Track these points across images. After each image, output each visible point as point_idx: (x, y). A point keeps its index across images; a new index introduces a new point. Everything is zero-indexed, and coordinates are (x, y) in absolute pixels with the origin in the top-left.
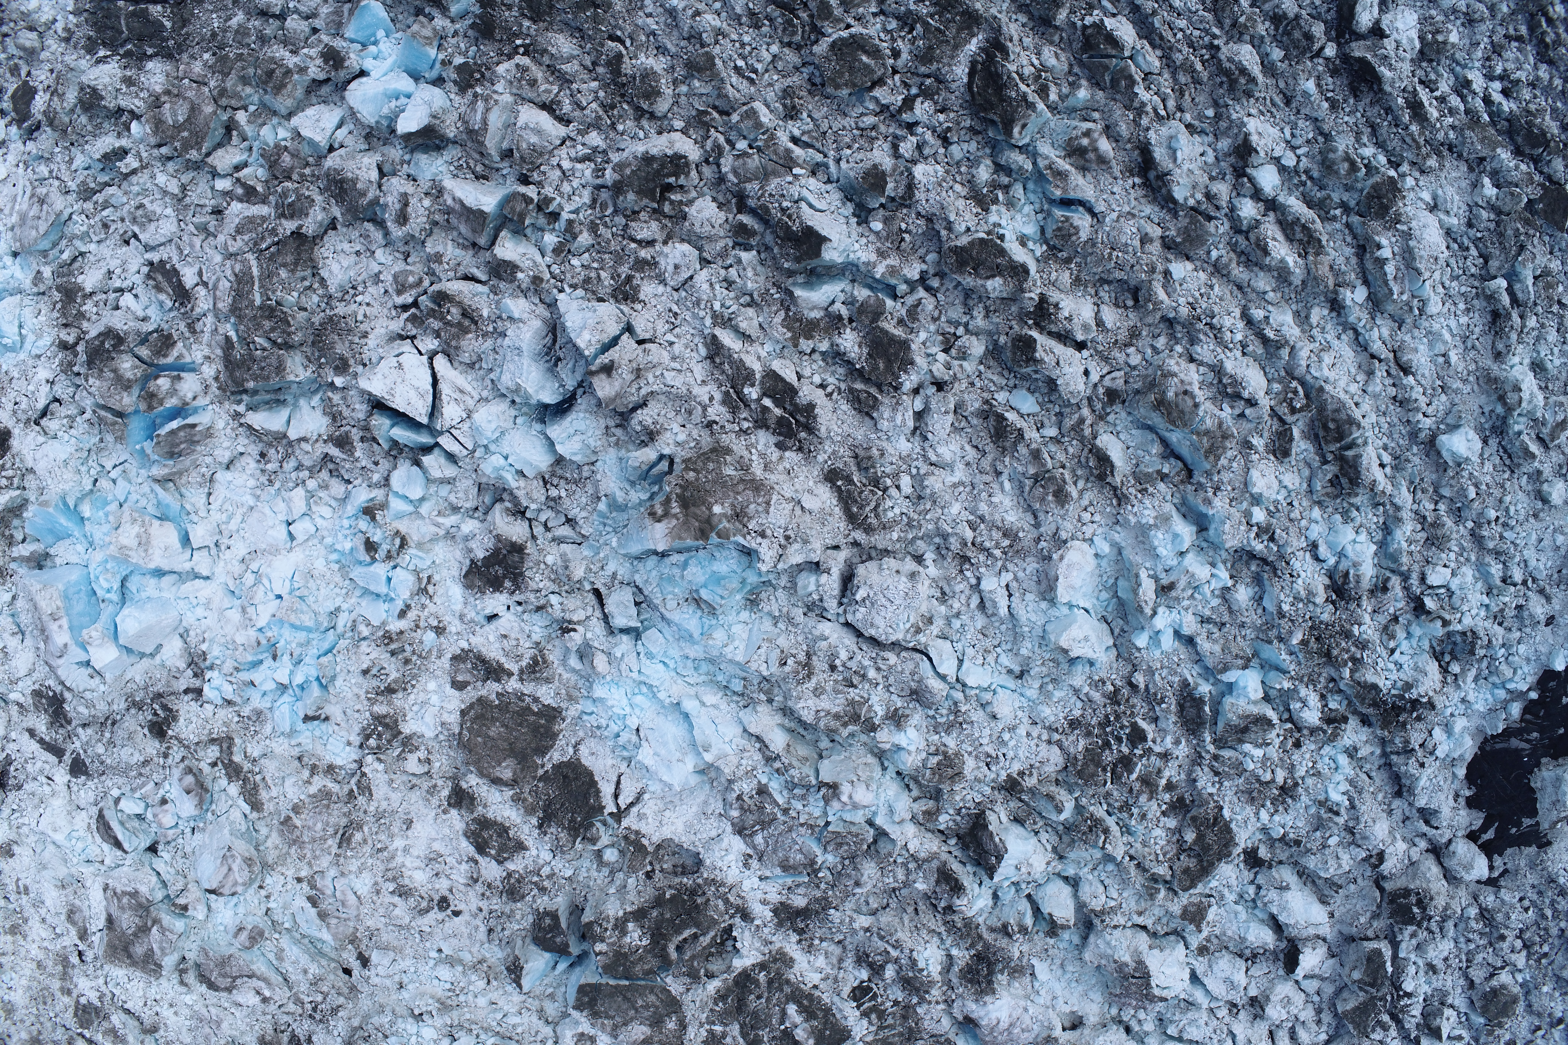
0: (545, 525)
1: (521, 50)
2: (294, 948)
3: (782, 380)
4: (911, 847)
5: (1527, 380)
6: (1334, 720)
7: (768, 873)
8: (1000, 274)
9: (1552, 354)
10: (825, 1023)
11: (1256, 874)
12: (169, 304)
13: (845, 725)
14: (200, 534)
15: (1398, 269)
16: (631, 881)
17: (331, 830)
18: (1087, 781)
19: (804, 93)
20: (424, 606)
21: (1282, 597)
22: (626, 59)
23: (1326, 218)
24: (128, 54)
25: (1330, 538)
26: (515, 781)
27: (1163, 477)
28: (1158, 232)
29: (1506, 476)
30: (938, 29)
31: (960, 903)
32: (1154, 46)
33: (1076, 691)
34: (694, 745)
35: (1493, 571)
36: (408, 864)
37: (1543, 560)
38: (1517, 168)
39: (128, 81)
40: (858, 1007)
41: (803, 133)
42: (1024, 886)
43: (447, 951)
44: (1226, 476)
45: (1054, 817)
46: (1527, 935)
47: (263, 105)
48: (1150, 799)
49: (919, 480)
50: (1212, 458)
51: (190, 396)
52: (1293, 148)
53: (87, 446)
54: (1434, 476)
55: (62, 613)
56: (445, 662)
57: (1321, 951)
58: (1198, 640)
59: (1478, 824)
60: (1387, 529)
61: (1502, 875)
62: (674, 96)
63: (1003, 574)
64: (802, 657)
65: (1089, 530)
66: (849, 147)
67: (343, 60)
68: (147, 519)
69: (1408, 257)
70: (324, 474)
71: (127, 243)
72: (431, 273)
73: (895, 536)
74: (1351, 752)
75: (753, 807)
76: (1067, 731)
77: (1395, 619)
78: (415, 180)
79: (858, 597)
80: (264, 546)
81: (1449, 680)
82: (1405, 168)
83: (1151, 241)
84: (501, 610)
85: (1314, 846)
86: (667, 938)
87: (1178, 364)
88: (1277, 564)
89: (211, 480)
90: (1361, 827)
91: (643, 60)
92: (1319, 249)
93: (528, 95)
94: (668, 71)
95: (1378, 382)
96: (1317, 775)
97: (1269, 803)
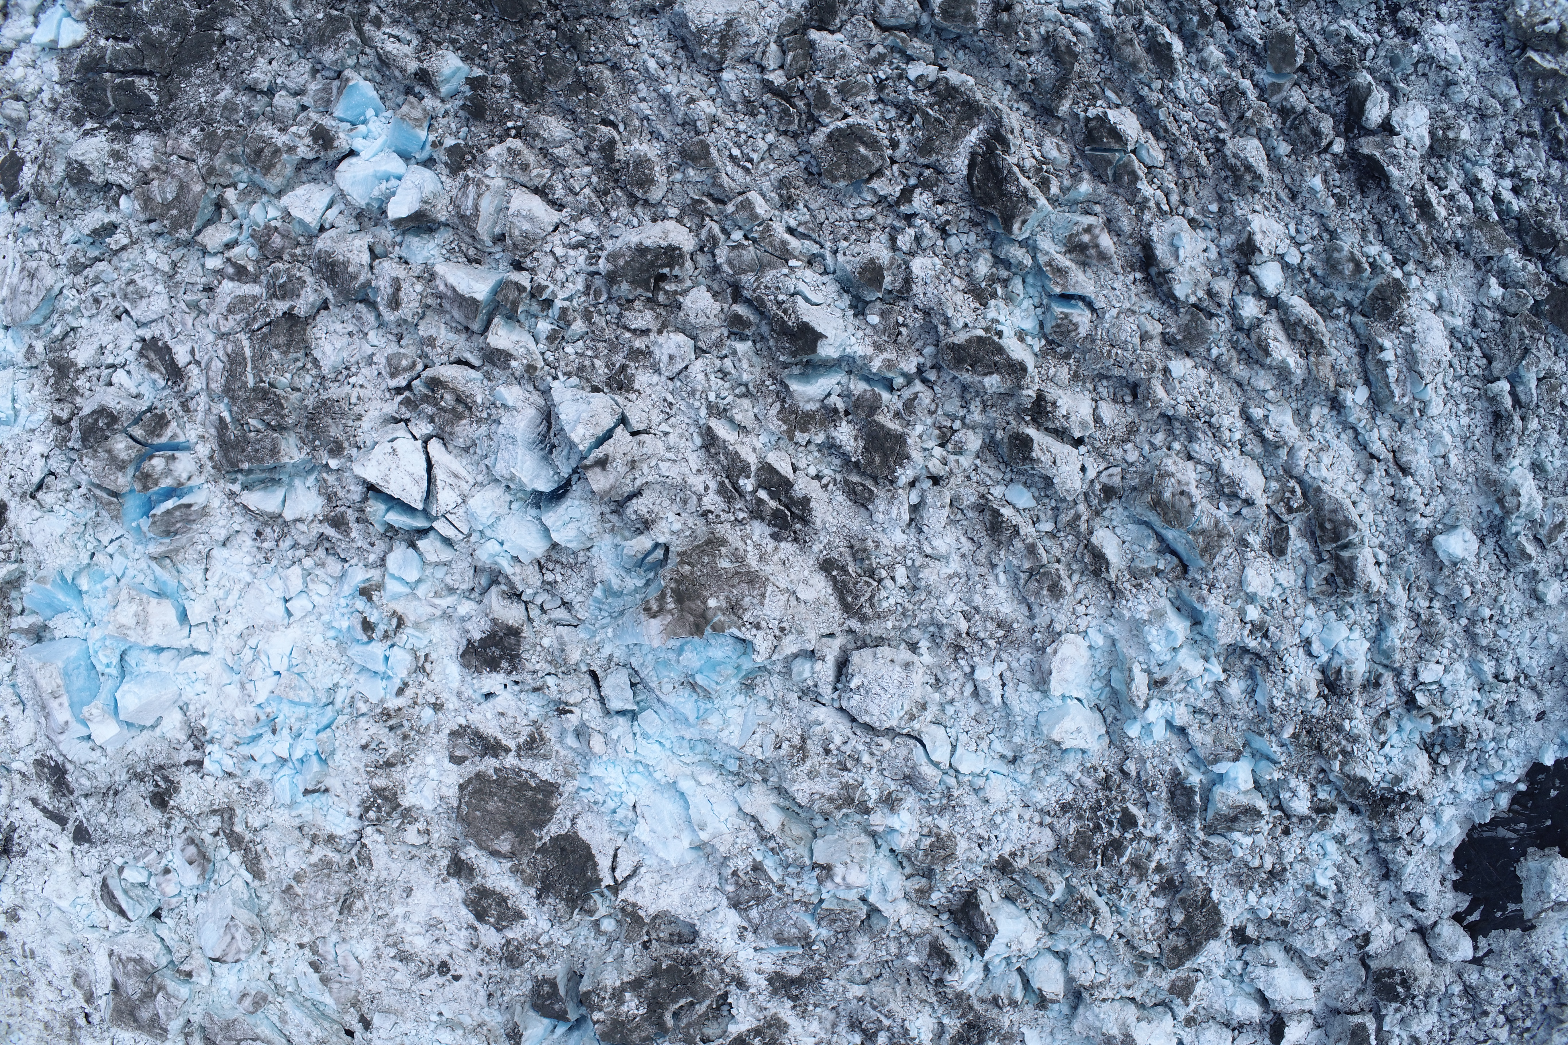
0: (542, 607)
1: (513, 132)
2: (297, 1012)
3: (778, 473)
4: (904, 924)
5: (1526, 484)
6: (1323, 810)
7: (763, 945)
8: (998, 371)
9: (1553, 455)
11: (1244, 950)
12: (162, 383)
13: (839, 808)
14: (197, 611)
15: (1400, 371)
16: (628, 952)
17: (332, 899)
18: (1077, 863)
19: (800, 183)
20: (421, 684)
21: (1274, 692)
22: (619, 145)
23: (1328, 315)
24: (115, 127)
25: (1324, 635)
26: (513, 853)
27: (1158, 573)
28: (1159, 328)
29: (1502, 575)
30: (937, 120)
31: (951, 978)
32: (1158, 138)
33: (1068, 777)
34: (689, 822)
35: (1485, 668)
36: (408, 930)
37: (1536, 657)
38: (1524, 268)
39: (116, 156)
41: (800, 224)
42: (1014, 960)
43: (447, 1014)
44: (1221, 574)
45: (1044, 896)
46: (1510, 1011)
47: (252, 183)
48: (1140, 882)
49: (914, 572)
50: (1207, 557)
51: (185, 476)
52: (1298, 245)
53: (84, 521)
54: (1430, 574)
55: (62, 691)
56: (443, 737)
57: (1307, 1023)
58: (1190, 731)
59: (1463, 906)
60: (1381, 626)
61: (1486, 954)
62: (668, 183)
63: (997, 664)
64: (797, 741)
65: (1083, 623)
66: (846, 239)
67: (332, 140)
68: (145, 597)
69: (1410, 360)
70: (321, 553)
71: (119, 318)
72: (423, 356)
73: (890, 625)
74: (1340, 839)
75: (748, 883)
76: (1059, 814)
77: (1387, 713)
78: (406, 263)
79: (853, 685)
80: (261, 622)
81: (1438, 771)
82: (1411, 267)
83: (1152, 338)
84: (498, 689)
85: (1301, 927)
86: (663, 1007)
87: (1175, 463)
88: (1270, 659)
89: (208, 556)
90: (1347, 910)
91: (636, 146)
92: (1321, 349)
93: (520, 179)
94: (662, 157)
95: (1376, 481)
96: (1306, 861)
97: (1257, 886)
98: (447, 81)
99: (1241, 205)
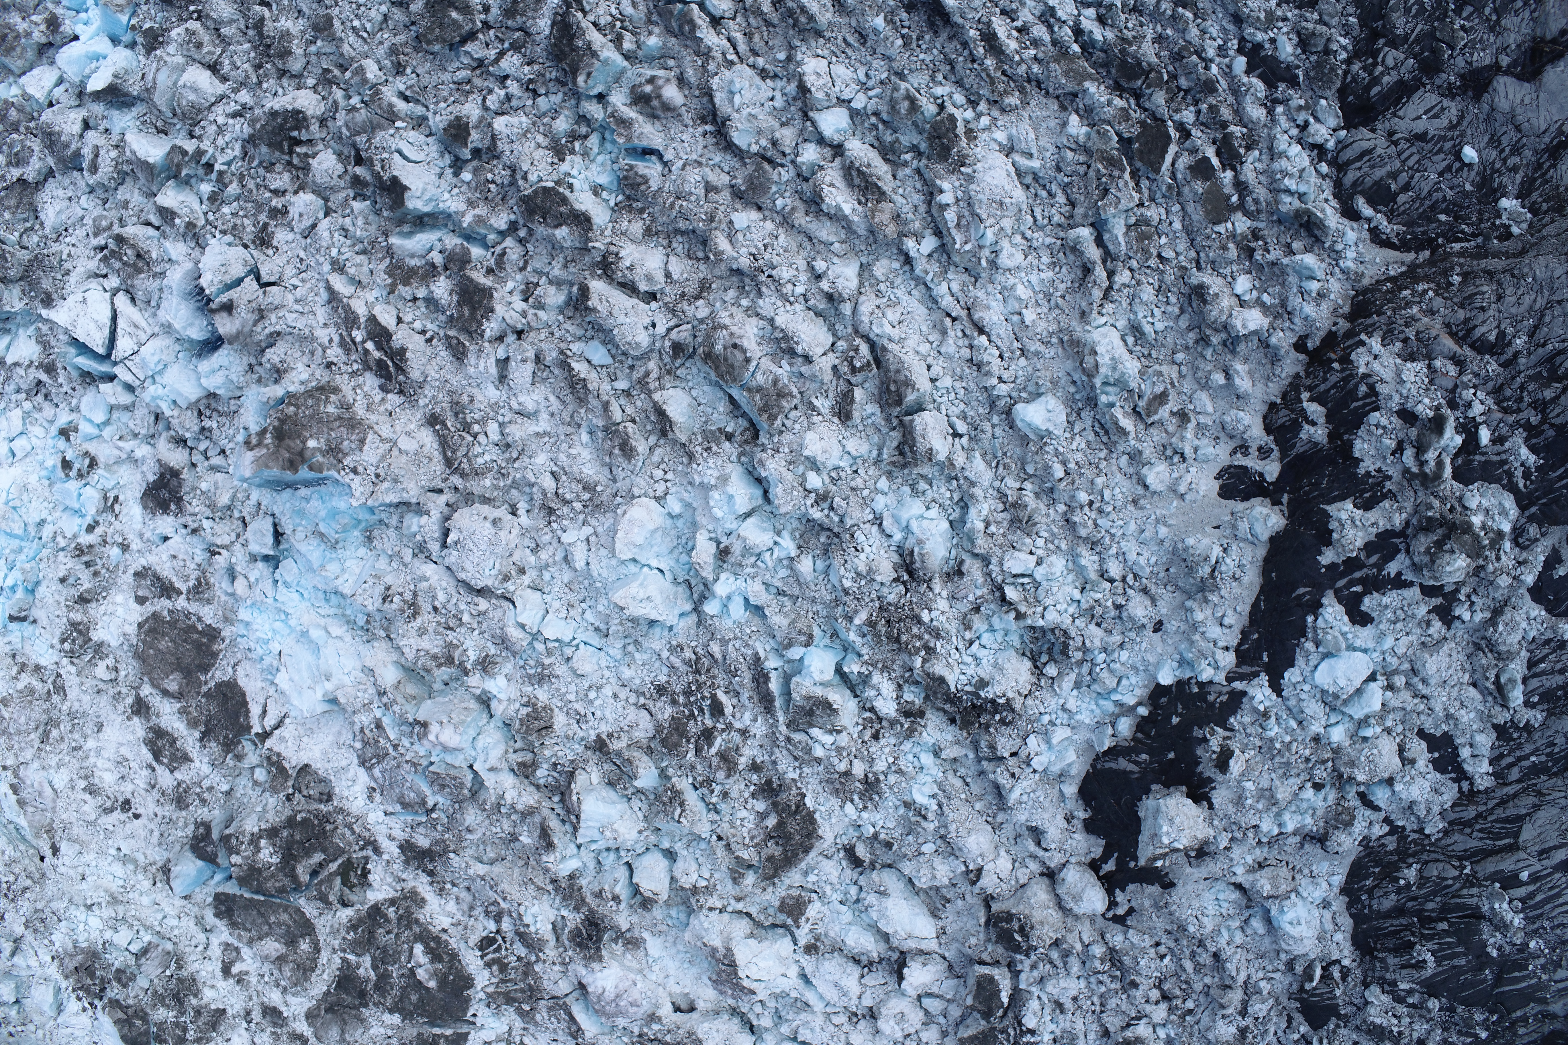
0: (204, 454)
1: (195, 16)
3: (381, 324)
4: (510, 798)
6: (911, 714)
7: (390, 809)
8: (565, 223)
9: (1153, 315)
10: (450, 968)
11: (858, 874)
13: (440, 666)
15: (959, 215)
16: (274, 801)
17: (33, 725)
19: (409, 51)
20: (110, 524)
21: (844, 572)
22: (269, 22)
23: (894, 161)
25: (896, 513)
26: (181, 694)
27: (729, 437)
28: (726, 180)
29: (1102, 455)
33: (658, 656)
34: (319, 671)
35: (1087, 563)
36: (99, 764)
37: (1146, 554)
38: (1110, 103)
40: (482, 957)
41: (408, 89)
42: (623, 853)
43: (124, 850)
44: (787, 438)
46: (1165, 985)
48: (728, 776)
49: (505, 428)
50: (765, 416)
52: (865, 90)
54: (1018, 451)
56: (129, 578)
57: (939, 968)
58: (768, 611)
59: (1097, 851)
60: (962, 507)
61: (1127, 913)
62: (305, 55)
63: (584, 527)
64: (408, 596)
65: (659, 488)
66: (445, 101)
69: (969, 201)
72: (120, 218)
73: (488, 483)
74: (936, 752)
75: (372, 741)
76: (654, 696)
77: (976, 608)
78: (108, 134)
81: (1042, 683)
82: (983, 106)
83: (716, 190)
84: (169, 532)
85: (909, 851)
86: (296, 860)
87: (731, 316)
88: (842, 536)
90: (953, 835)
91: (283, 22)
92: (882, 196)
93: (196, 56)
94: (304, 32)
95: (951, 341)
96: (900, 772)
97: (856, 798)
99: (804, 49)
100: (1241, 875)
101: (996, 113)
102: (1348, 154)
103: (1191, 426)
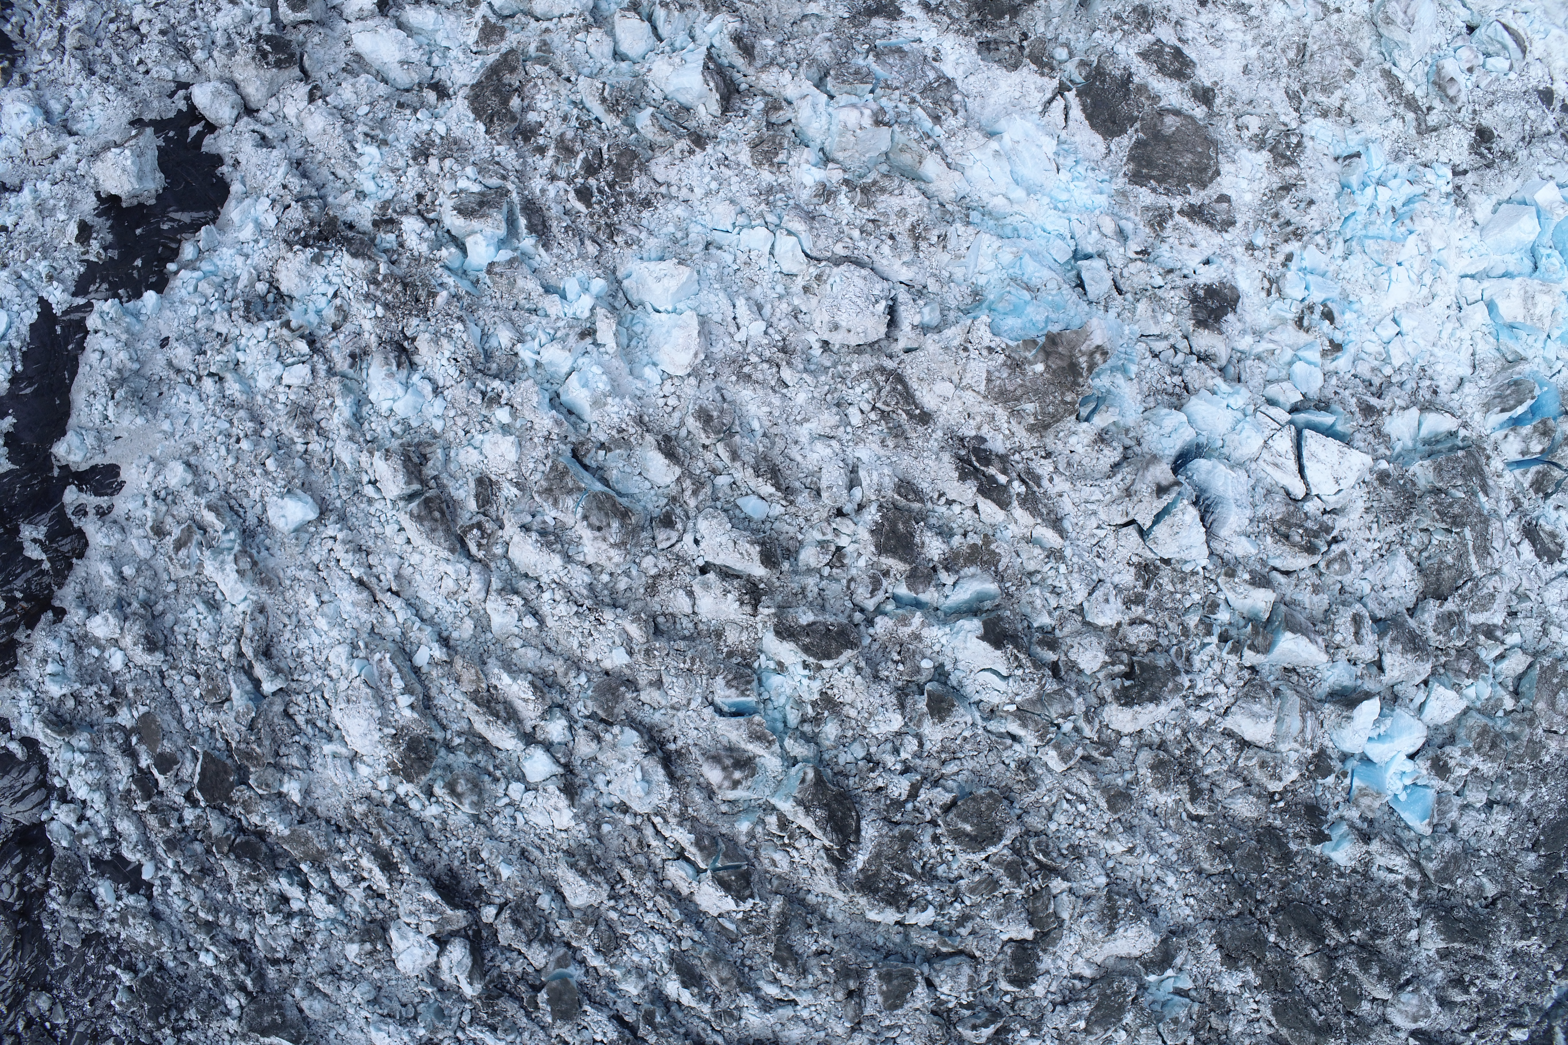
0: (1177, 351)
1: (1277, 797)
3: (994, 500)
4: (787, 76)
6: (387, 223)
7: (915, 45)
8: (803, 628)
9: (199, 621)
11: (434, 77)
12: (1541, 521)
13: (875, 183)
14: (1478, 315)
15: (389, 686)
16: (1040, 30)
17: (1317, 57)
19: (1017, 787)
20: (1270, 267)
21: (463, 338)
22: (1185, 799)
23: (470, 733)
25: (421, 400)
26: (1161, 115)
27: (602, 446)
28: (643, 696)
29: (233, 487)
30: (899, 870)
31: (733, 26)
32: (677, 890)
33: (651, 234)
34: (1008, 159)
35: (237, 386)
36: (1240, 35)
37: (181, 404)
38: (263, 818)
41: (1010, 747)
42: (668, 49)
44: (540, 453)
46: (136, 38)
47: (1491, 716)
48: (562, 135)
49: (844, 421)
50: (560, 467)
51: (1511, 438)
52: (512, 804)
54: (313, 478)
56: (1241, 219)
57: (350, 10)
58: (540, 290)
59: (209, 140)
61: (176, 93)
62: (1136, 768)
63: (744, 340)
64: (923, 245)
65: (668, 388)
66: (965, 739)
67: (1431, 767)
68: (1529, 323)
69: (380, 700)
70: (1377, 381)
72: (1320, 576)
73: (855, 367)
74: (361, 195)
75: (942, 104)
76: (652, 197)
78: (1350, 661)
79: (882, 305)
80: (1418, 311)
81: (267, 274)
82: (389, 800)
83: (651, 684)
84: (1201, 270)
85: (382, 104)
87: (610, 559)
88: (472, 371)
89: (1474, 367)
90: (338, 125)
91: (1169, 800)
92: (474, 696)
93: (1263, 753)
94: (1144, 793)
95: (389, 569)
96: (394, 170)
97: (438, 141)
98: (1343, 837)
99: (580, 836)
100: (69, 142)
101: (375, 794)
102: (36, 797)
103: (150, 524)
